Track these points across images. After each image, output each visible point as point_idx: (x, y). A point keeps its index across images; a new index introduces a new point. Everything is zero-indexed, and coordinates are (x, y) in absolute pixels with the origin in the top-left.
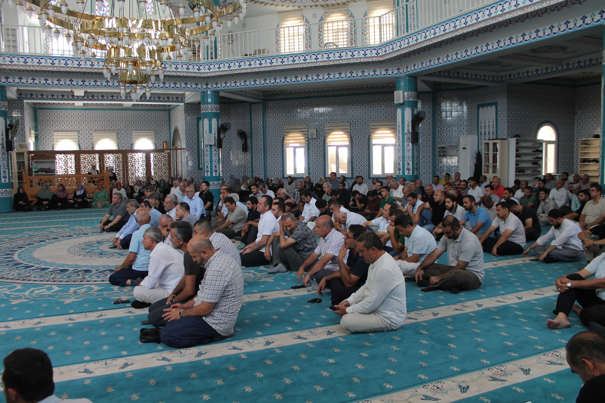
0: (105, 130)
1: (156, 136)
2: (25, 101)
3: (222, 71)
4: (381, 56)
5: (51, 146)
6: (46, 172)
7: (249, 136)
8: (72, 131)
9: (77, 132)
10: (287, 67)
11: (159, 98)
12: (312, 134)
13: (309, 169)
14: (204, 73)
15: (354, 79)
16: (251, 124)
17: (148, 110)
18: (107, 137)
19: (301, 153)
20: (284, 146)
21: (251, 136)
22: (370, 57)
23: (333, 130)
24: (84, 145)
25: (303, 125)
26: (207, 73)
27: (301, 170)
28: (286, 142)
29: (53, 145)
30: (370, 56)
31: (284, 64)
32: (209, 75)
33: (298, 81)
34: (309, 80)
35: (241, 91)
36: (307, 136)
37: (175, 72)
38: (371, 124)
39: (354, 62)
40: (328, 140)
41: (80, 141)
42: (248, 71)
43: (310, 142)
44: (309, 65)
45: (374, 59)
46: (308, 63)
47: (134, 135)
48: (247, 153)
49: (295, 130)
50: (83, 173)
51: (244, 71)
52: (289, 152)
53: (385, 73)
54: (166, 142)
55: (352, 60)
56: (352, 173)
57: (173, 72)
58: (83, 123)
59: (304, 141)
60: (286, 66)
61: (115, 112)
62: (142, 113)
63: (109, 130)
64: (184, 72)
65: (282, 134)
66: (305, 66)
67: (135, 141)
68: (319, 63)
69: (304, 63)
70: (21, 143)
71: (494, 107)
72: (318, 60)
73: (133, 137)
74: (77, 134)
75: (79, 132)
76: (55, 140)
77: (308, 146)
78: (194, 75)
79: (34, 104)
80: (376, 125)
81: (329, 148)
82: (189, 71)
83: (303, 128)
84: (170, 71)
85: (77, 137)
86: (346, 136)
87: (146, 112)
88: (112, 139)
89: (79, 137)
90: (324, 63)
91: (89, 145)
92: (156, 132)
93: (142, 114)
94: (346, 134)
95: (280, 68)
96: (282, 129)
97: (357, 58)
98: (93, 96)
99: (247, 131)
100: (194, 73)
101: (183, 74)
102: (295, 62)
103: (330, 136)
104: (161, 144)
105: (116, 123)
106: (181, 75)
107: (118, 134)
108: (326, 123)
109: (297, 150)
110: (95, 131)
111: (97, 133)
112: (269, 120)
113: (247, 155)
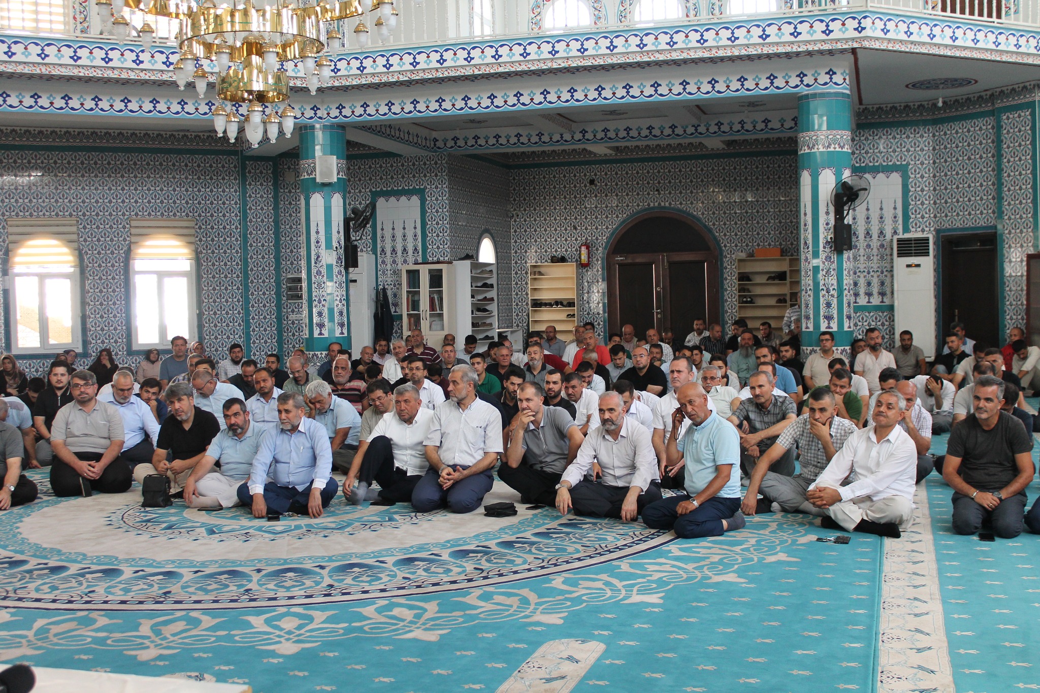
23: (29, 235)
38: (133, 223)
40: (17, 259)
56: (85, 343)
71: (415, 200)
80: (143, 227)
81: (17, 279)
86: (65, 250)
94: (67, 247)
103: (21, 251)
108: (10, 216)
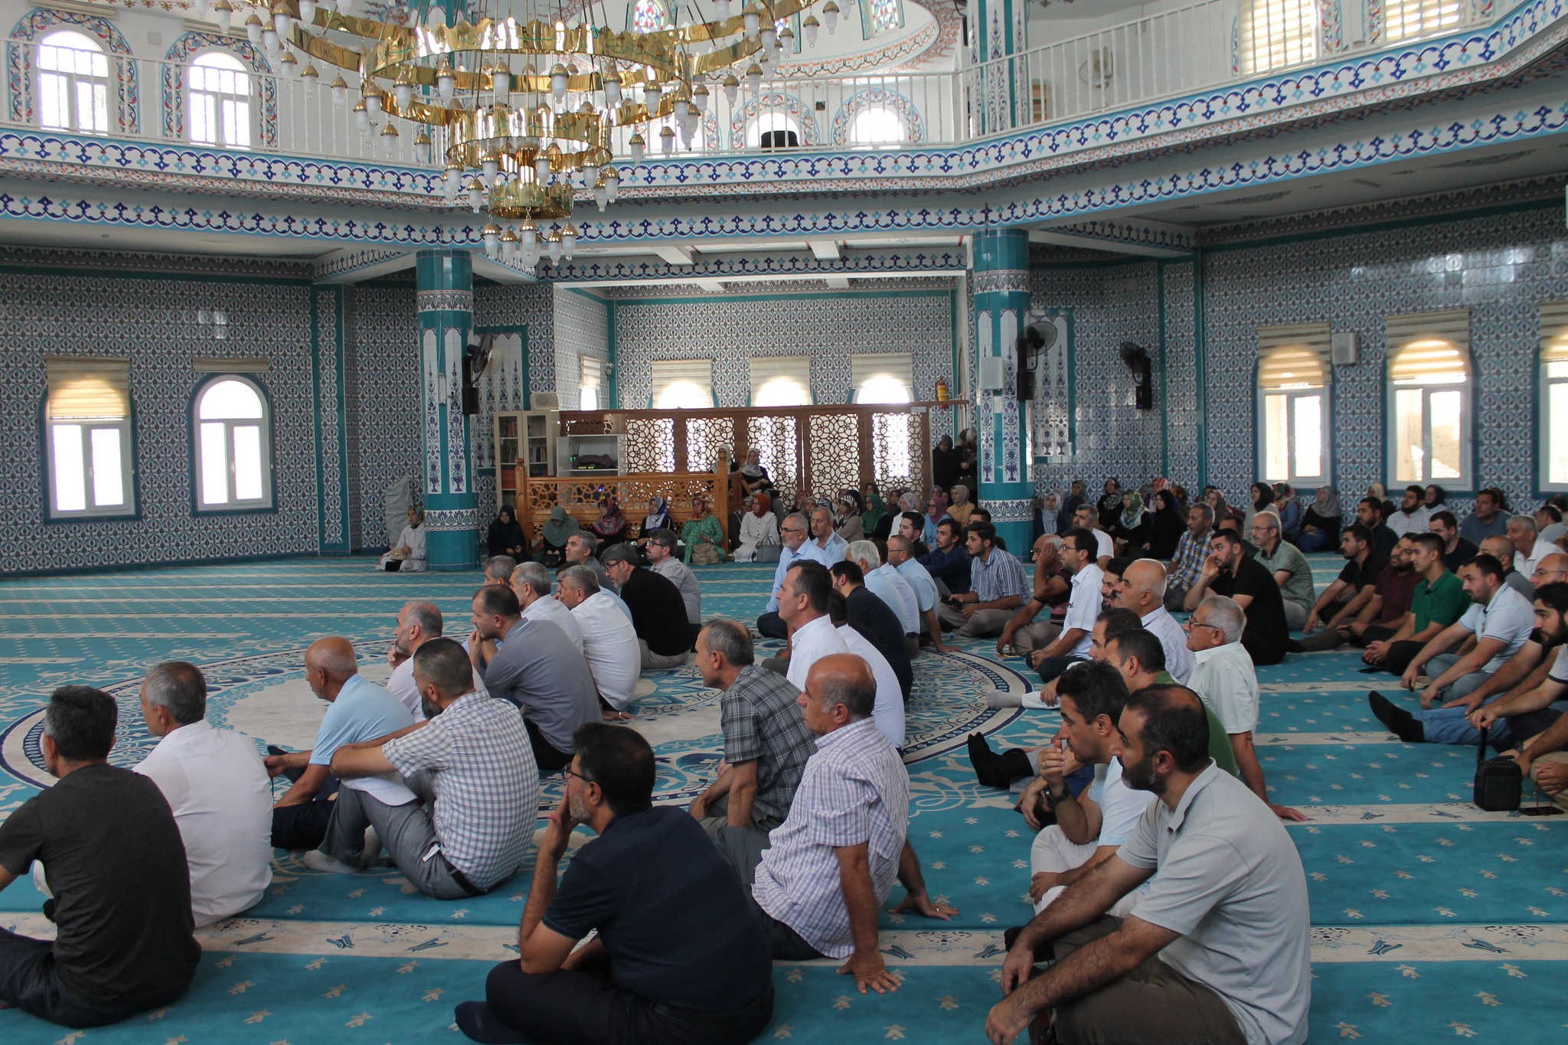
0: (779, 354)
1: (917, 366)
2: (558, 286)
3: (1009, 167)
4: (1501, 61)
5: (646, 398)
6: (598, 466)
7: (1155, 360)
8: (697, 358)
9: (710, 361)
10: (1190, 137)
11: (895, 258)
12: (1343, 351)
13: (1334, 462)
14: (961, 177)
15: (1425, 157)
16: (1162, 326)
17: (895, 295)
18: (785, 371)
19: (1311, 412)
20: (1259, 392)
21: (1163, 362)
22: (1463, 70)
24: (727, 395)
25: (1315, 321)
26: (971, 175)
27: (1310, 465)
28: (1265, 377)
29: (651, 395)
30: (1460, 66)
31: (1180, 126)
32: (975, 182)
33: (1244, 180)
34: (1276, 174)
35: (1094, 224)
36: (1326, 357)
37: (876, 179)
39: (1405, 94)
41: (715, 384)
42: (1080, 161)
43: (1338, 375)
44: (1258, 124)
45: (1477, 77)
46: (1256, 115)
47: (857, 366)
48: (1151, 414)
49: (1290, 338)
50: (692, 470)
51: (1068, 162)
52: (1273, 409)
53: (1536, 121)
54: (943, 384)
55: (1397, 88)
57: (871, 179)
58: (726, 336)
59: (1319, 373)
60: (1188, 134)
61: (808, 302)
62: (880, 303)
63: (791, 354)
64: (902, 178)
65: (1253, 354)
66: (1245, 126)
67: (860, 381)
68: (1290, 112)
69: (1243, 118)
70: (546, 392)
72: (1284, 104)
73: (853, 371)
74: (709, 366)
75: (715, 360)
76: (654, 383)
77: (1333, 389)
78: (932, 184)
79: (606, 290)
82: (917, 173)
83: (1316, 334)
84: (862, 179)
85: (708, 374)
87: (890, 301)
88: (799, 377)
89: (715, 372)
90: (1307, 110)
91: (739, 395)
92: (917, 354)
93: (880, 307)
95: (1170, 141)
96: (1253, 338)
97: (1416, 81)
98: (719, 263)
99: (1150, 346)
100: (932, 178)
101: (899, 184)
102: (1213, 119)
104: (930, 390)
105: (809, 333)
106: (895, 187)
107: (813, 363)
109: (1299, 402)
110: (756, 355)
111: (759, 362)
112: (1213, 311)
113: (1151, 419)
